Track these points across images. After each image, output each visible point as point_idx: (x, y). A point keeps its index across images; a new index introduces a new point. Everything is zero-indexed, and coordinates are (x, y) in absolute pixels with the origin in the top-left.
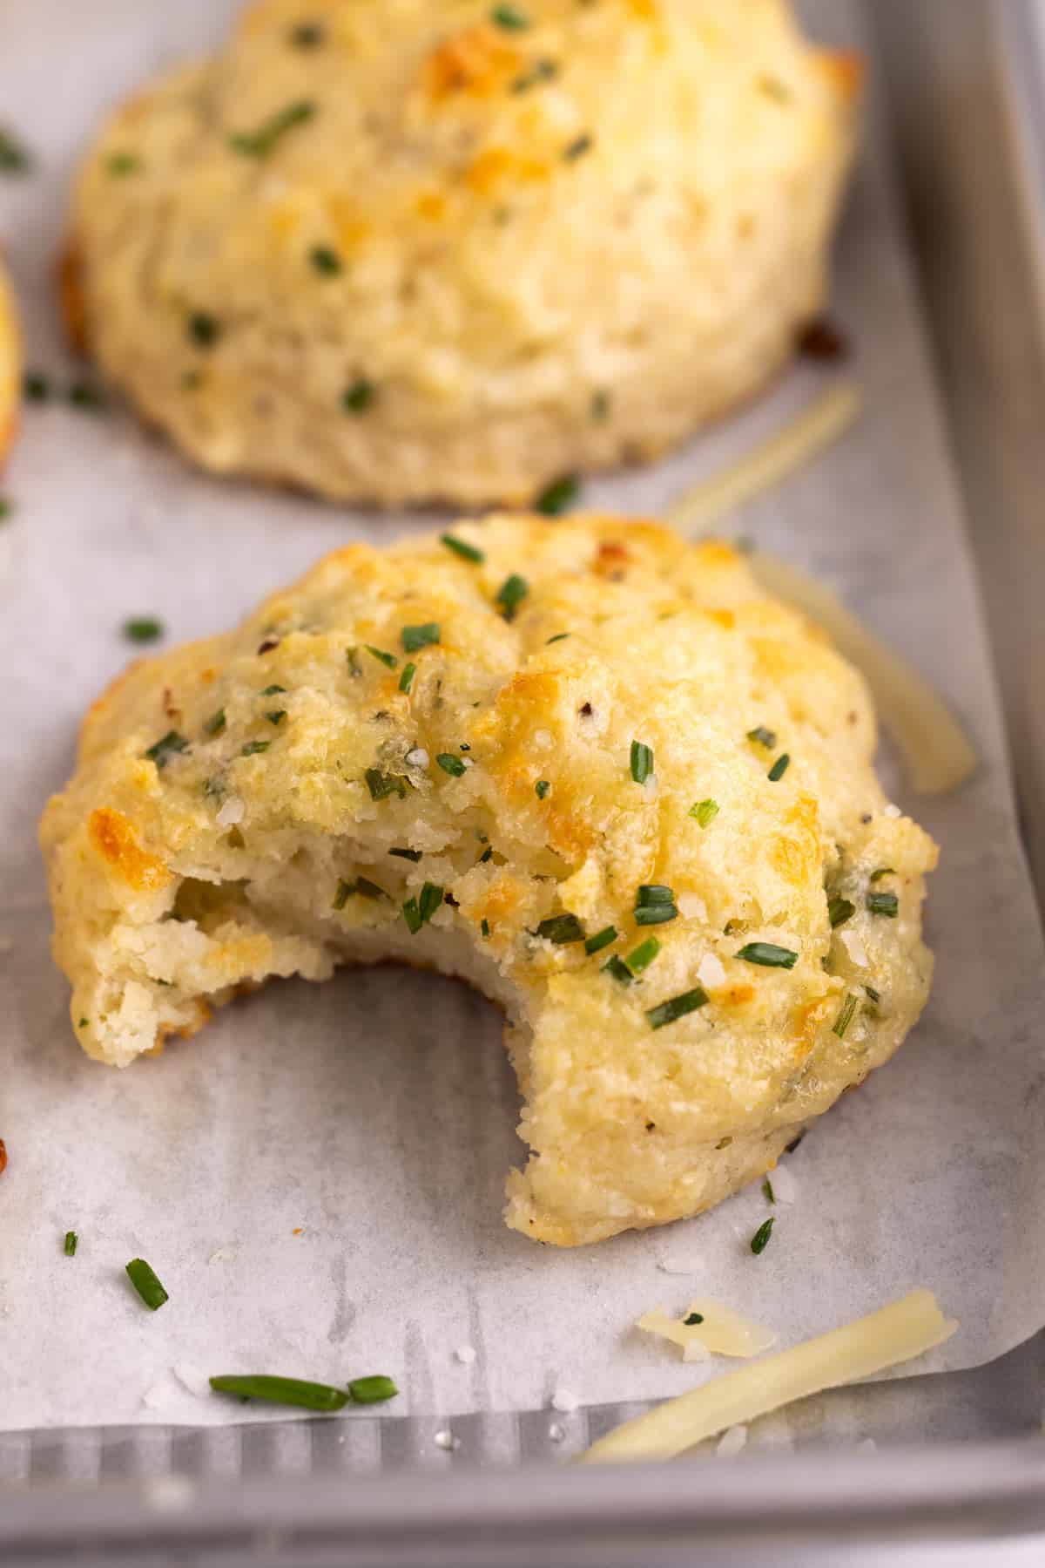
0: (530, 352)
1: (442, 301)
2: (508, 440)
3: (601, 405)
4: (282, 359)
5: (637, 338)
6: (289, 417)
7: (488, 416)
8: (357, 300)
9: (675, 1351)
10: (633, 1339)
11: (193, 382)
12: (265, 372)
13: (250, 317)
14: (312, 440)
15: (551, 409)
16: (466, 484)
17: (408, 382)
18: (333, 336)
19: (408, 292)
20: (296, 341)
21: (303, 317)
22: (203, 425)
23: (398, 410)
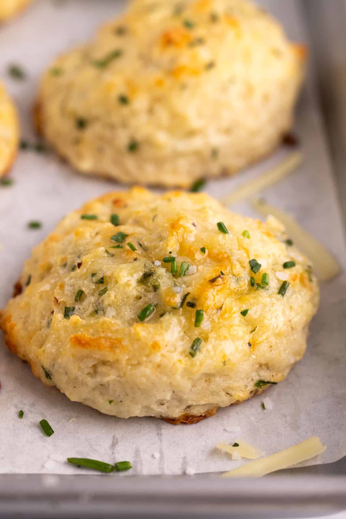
0: (191, 133)
1: (163, 115)
2: (183, 164)
3: (215, 153)
4: (107, 133)
5: (228, 131)
6: (109, 153)
7: (177, 155)
8: (134, 114)
9: (228, 456)
10: (215, 452)
11: (77, 142)
12: (101, 138)
13: (97, 119)
14: (117, 162)
15: (197, 154)
16: (168, 179)
17: (150, 142)
18: (125, 125)
19: (151, 111)
20: (112, 127)
21: (115, 119)
22: (80, 156)
23: (146, 152)
